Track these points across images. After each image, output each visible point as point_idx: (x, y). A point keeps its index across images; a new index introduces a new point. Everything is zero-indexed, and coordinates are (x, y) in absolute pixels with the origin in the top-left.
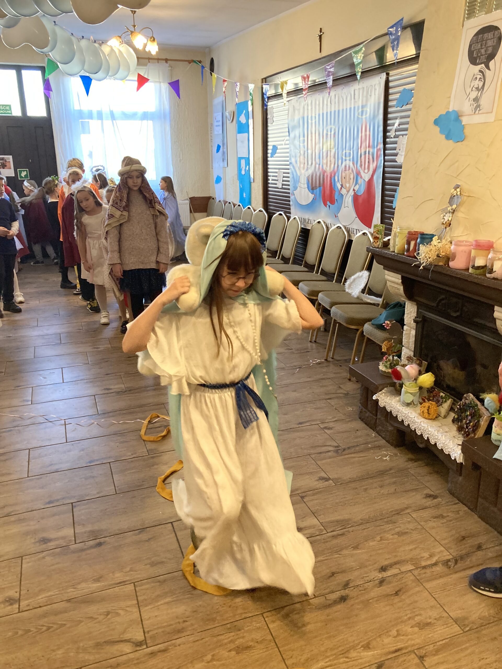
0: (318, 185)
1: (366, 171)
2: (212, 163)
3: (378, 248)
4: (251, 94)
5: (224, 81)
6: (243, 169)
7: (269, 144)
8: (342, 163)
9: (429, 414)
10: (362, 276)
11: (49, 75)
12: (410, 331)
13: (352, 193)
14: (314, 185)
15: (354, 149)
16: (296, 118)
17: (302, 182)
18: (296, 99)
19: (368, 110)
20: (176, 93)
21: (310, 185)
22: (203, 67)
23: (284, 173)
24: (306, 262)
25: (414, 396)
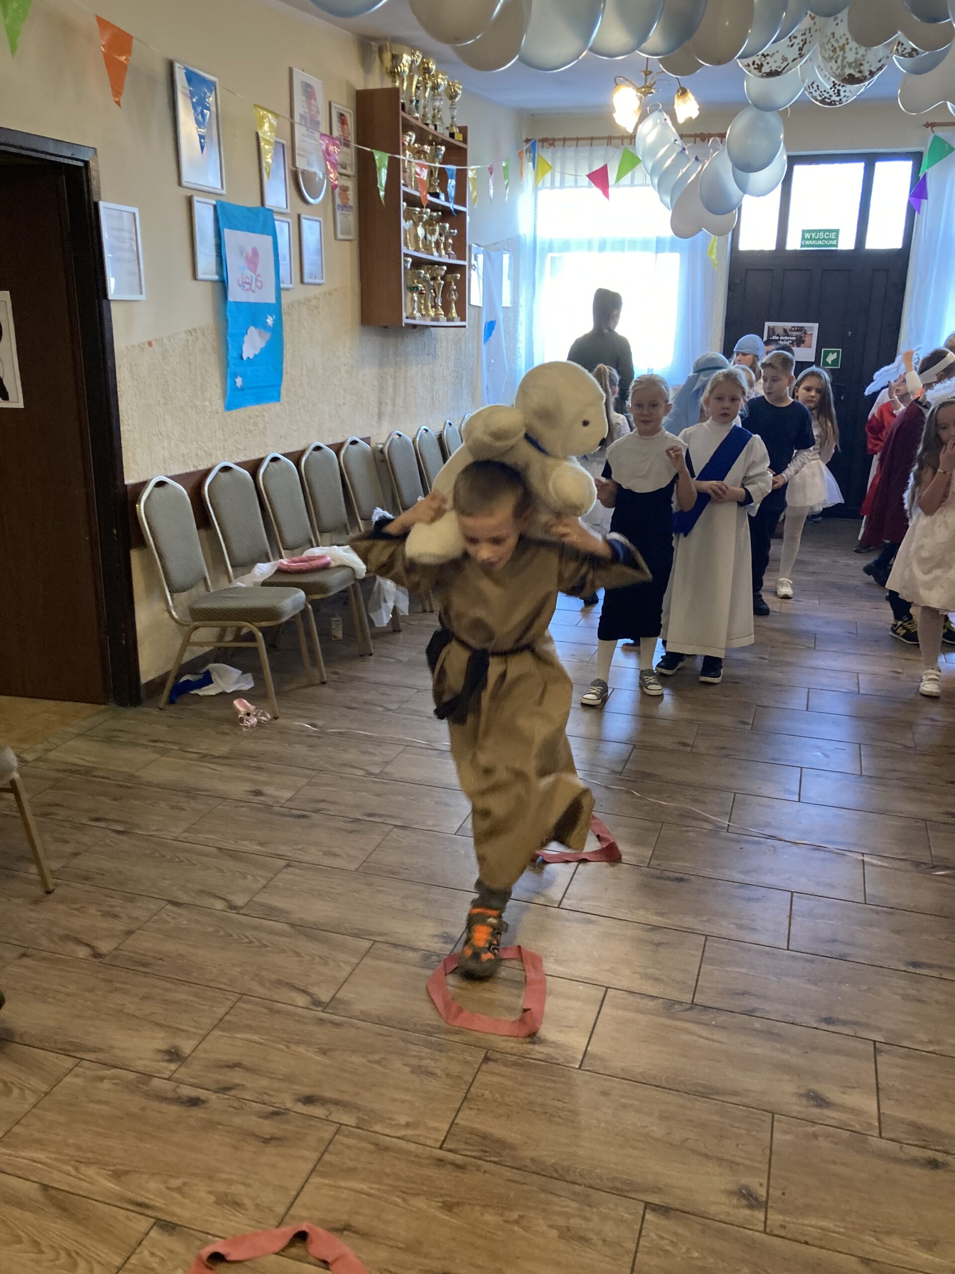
11: (928, 168)
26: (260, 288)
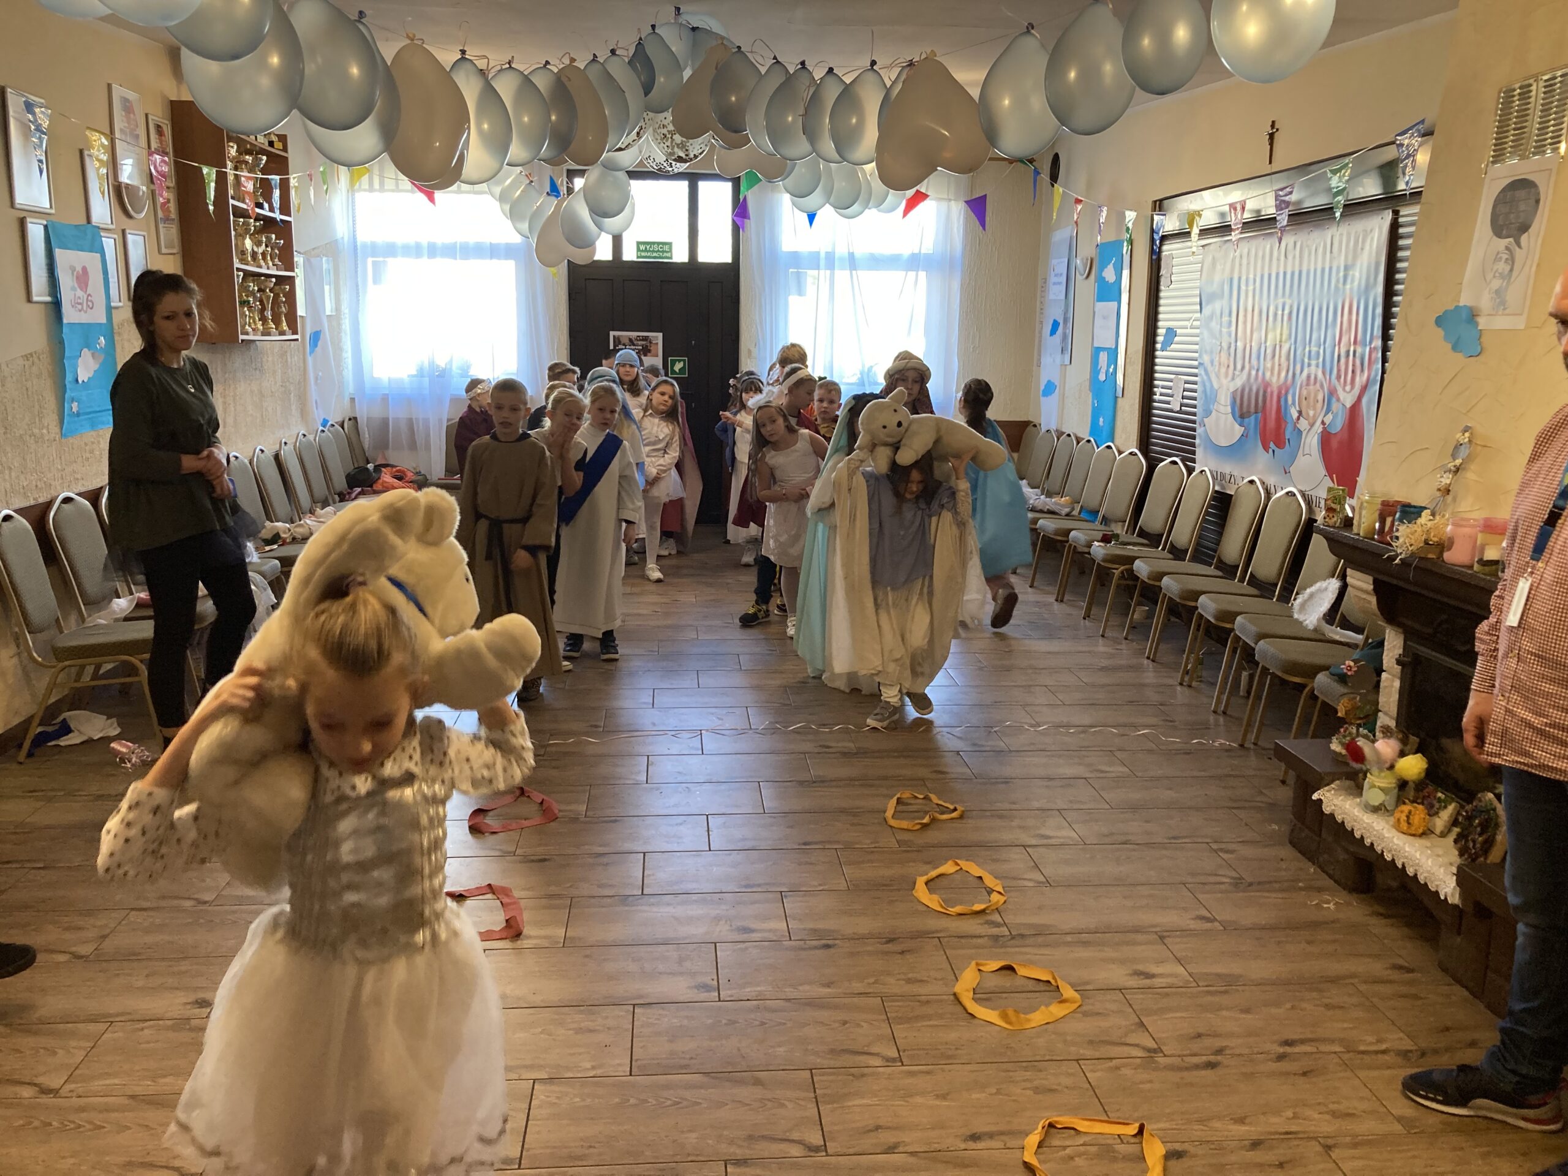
0: (1252, 409)
1: (1348, 388)
2: (1040, 355)
3: (1333, 527)
4: (1128, 229)
5: (1078, 201)
6: (1103, 370)
7: (1160, 324)
8: (1302, 371)
9: (1409, 823)
10: (1326, 589)
11: (748, 190)
12: (1393, 681)
13: (1318, 428)
14: (1245, 410)
15: (1327, 345)
16: (1217, 278)
17: (1223, 402)
18: (1218, 244)
19: (1357, 274)
20: (978, 219)
21: (1237, 409)
22: (1037, 172)
23: (1186, 382)
24: (1220, 561)
25: (1386, 794)
26: (91, 308)
